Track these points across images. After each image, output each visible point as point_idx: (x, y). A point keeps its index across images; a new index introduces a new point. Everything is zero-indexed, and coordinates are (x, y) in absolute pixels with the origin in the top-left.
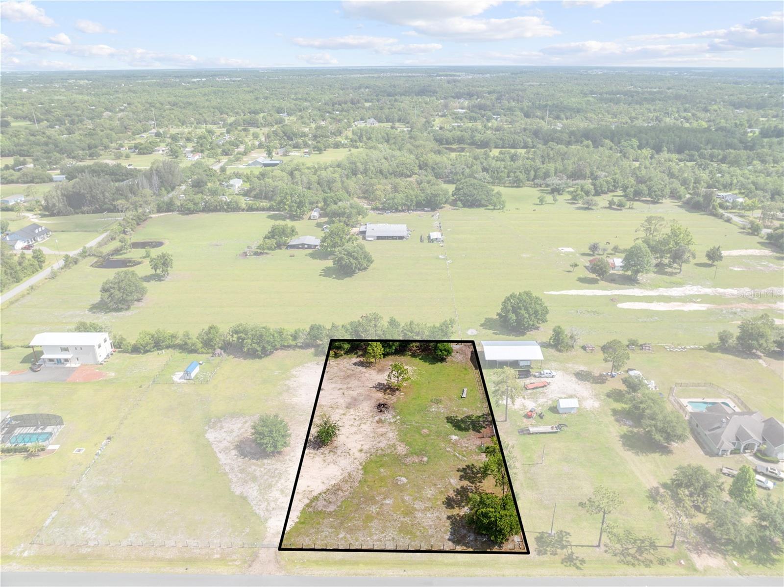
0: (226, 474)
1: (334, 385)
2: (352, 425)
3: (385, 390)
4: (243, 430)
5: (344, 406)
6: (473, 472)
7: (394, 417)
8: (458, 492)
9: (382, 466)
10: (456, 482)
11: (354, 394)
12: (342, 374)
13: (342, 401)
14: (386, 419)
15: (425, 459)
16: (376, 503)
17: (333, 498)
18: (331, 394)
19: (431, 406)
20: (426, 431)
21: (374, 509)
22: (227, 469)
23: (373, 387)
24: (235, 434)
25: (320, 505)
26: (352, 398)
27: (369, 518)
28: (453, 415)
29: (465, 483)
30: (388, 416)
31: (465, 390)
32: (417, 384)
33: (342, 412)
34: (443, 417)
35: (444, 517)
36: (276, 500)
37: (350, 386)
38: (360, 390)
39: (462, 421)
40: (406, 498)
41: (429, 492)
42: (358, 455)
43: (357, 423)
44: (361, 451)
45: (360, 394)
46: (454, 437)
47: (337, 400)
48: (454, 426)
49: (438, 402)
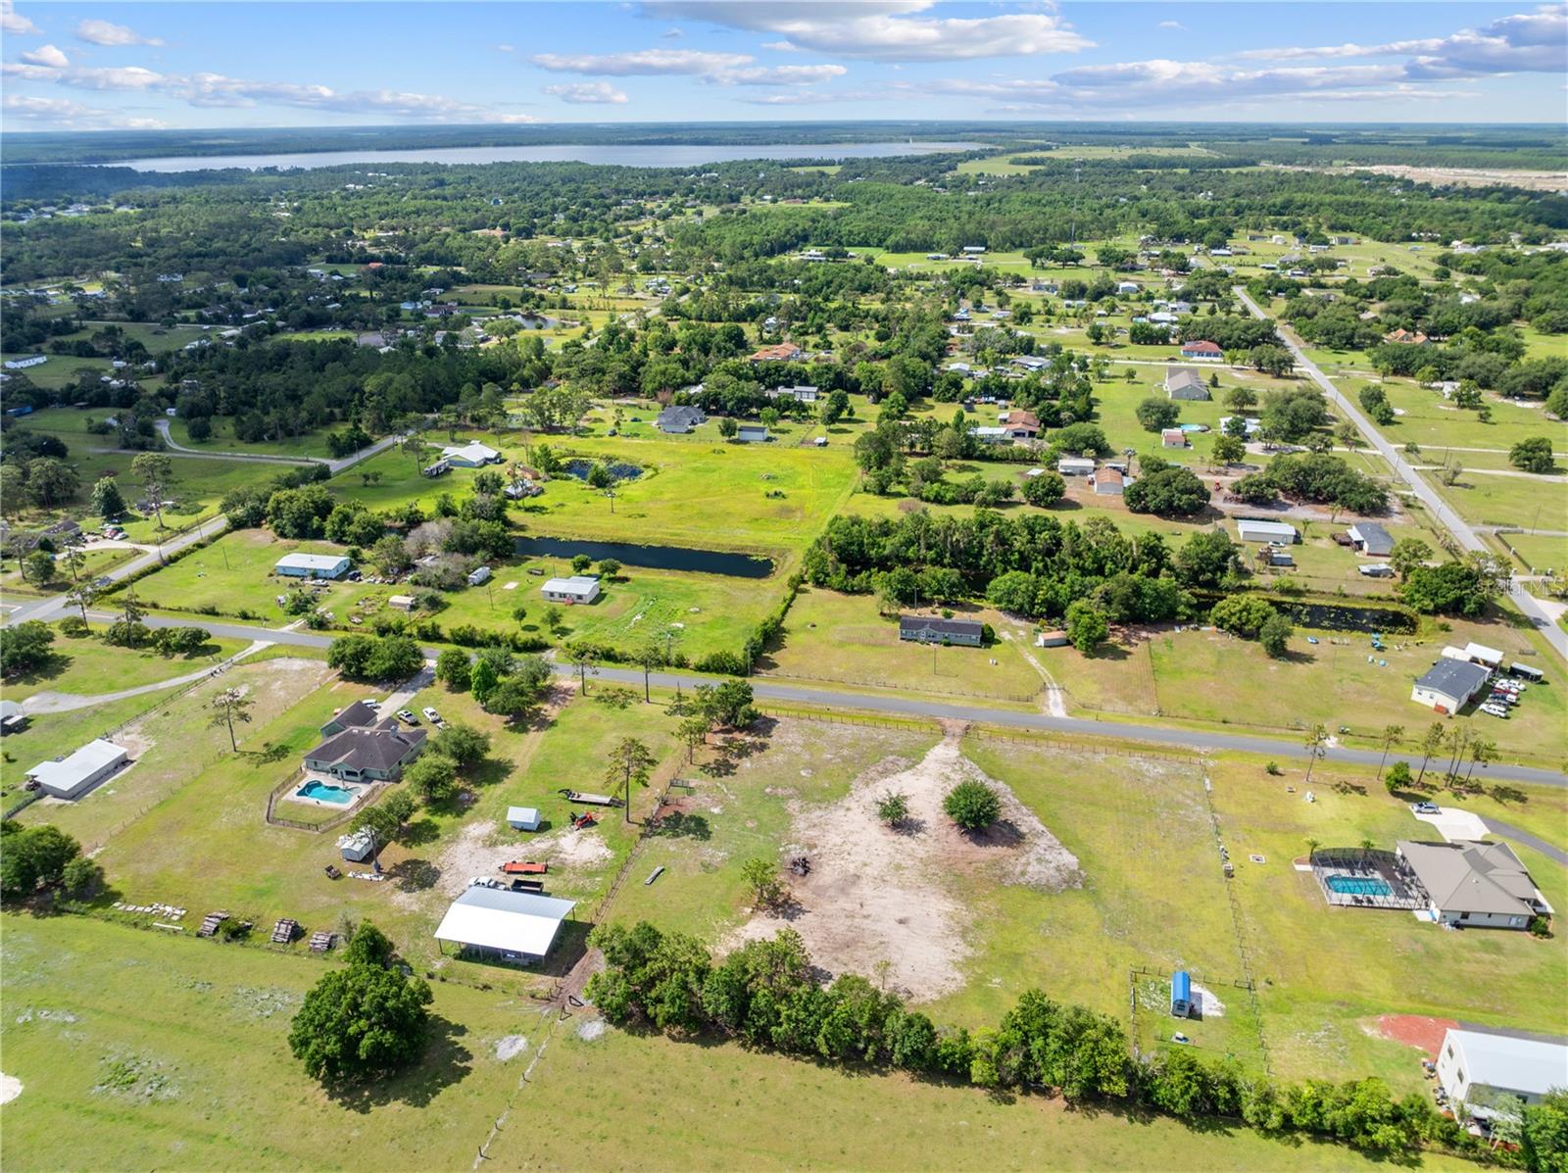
0: (1025, 804)
1: (878, 927)
2: (855, 845)
3: (785, 902)
4: (1023, 860)
5: (864, 881)
6: (718, 769)
7: (787, 852)
8: (748, 755)
9: (824, 790)
10: (746, 764)
11: (843, 903)
12: (859, 954)
13: (866, 890)
14: (802, 848)
15: (768, 790)
16: (843, 757)
17: (889, 766)
18: (885, 908)
19: (723, 860)
20: (750, 825)
21: (845, 752)
22: (1025, 810)
23: (804, 912)
24: (1032, 857)
25: (903, 762)
26: (848, 894)
27: (850, 746)
28: (695, 843)
29: (733, 761)
30: (797, 852)
31: (648, 880)
32: (723, 909)
33: (868, 870)
34: (712, 842)
35: (774, 738)
36: (954, 771)
37: (848, 922)
38: (831, 908)
39: (688, 831)
40: (807, 757)
41: (780, 758)
42: (853, 805)
43: (847, 847)
44: (848, 809)
45: (833, 900)
46: (716, 811)
47: (876, 893)
48: (705, 826)
49: (706, 867)
